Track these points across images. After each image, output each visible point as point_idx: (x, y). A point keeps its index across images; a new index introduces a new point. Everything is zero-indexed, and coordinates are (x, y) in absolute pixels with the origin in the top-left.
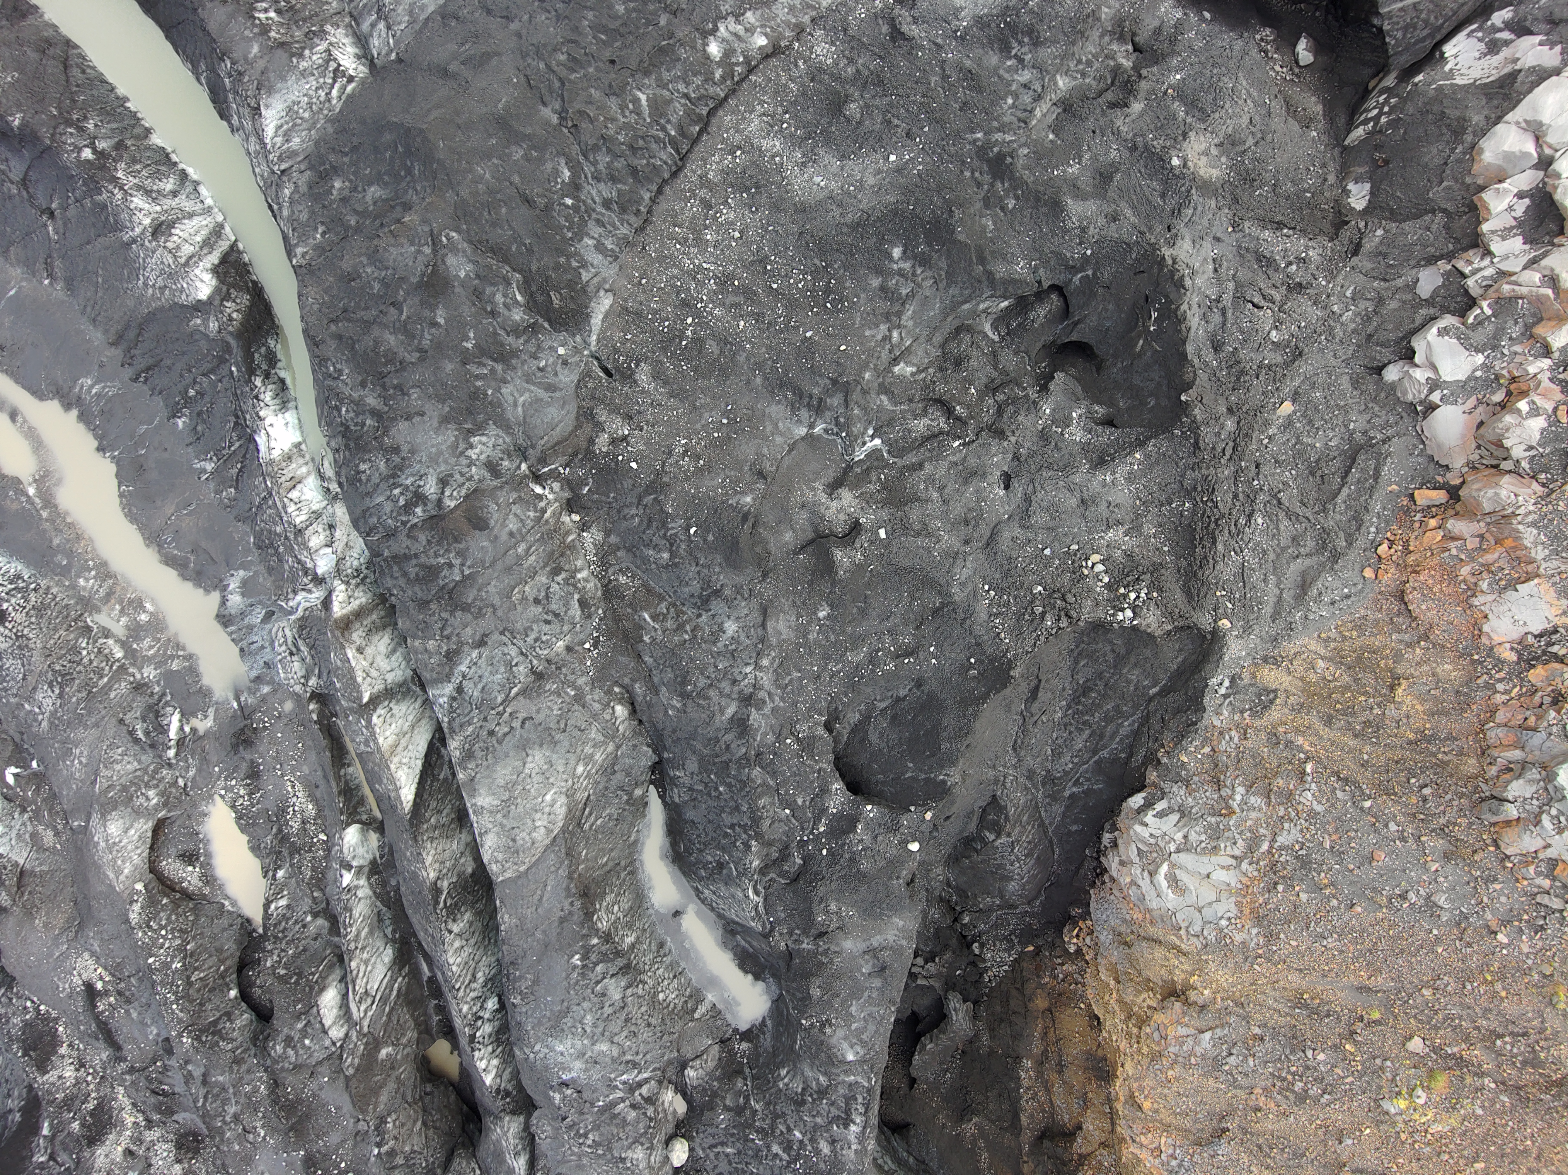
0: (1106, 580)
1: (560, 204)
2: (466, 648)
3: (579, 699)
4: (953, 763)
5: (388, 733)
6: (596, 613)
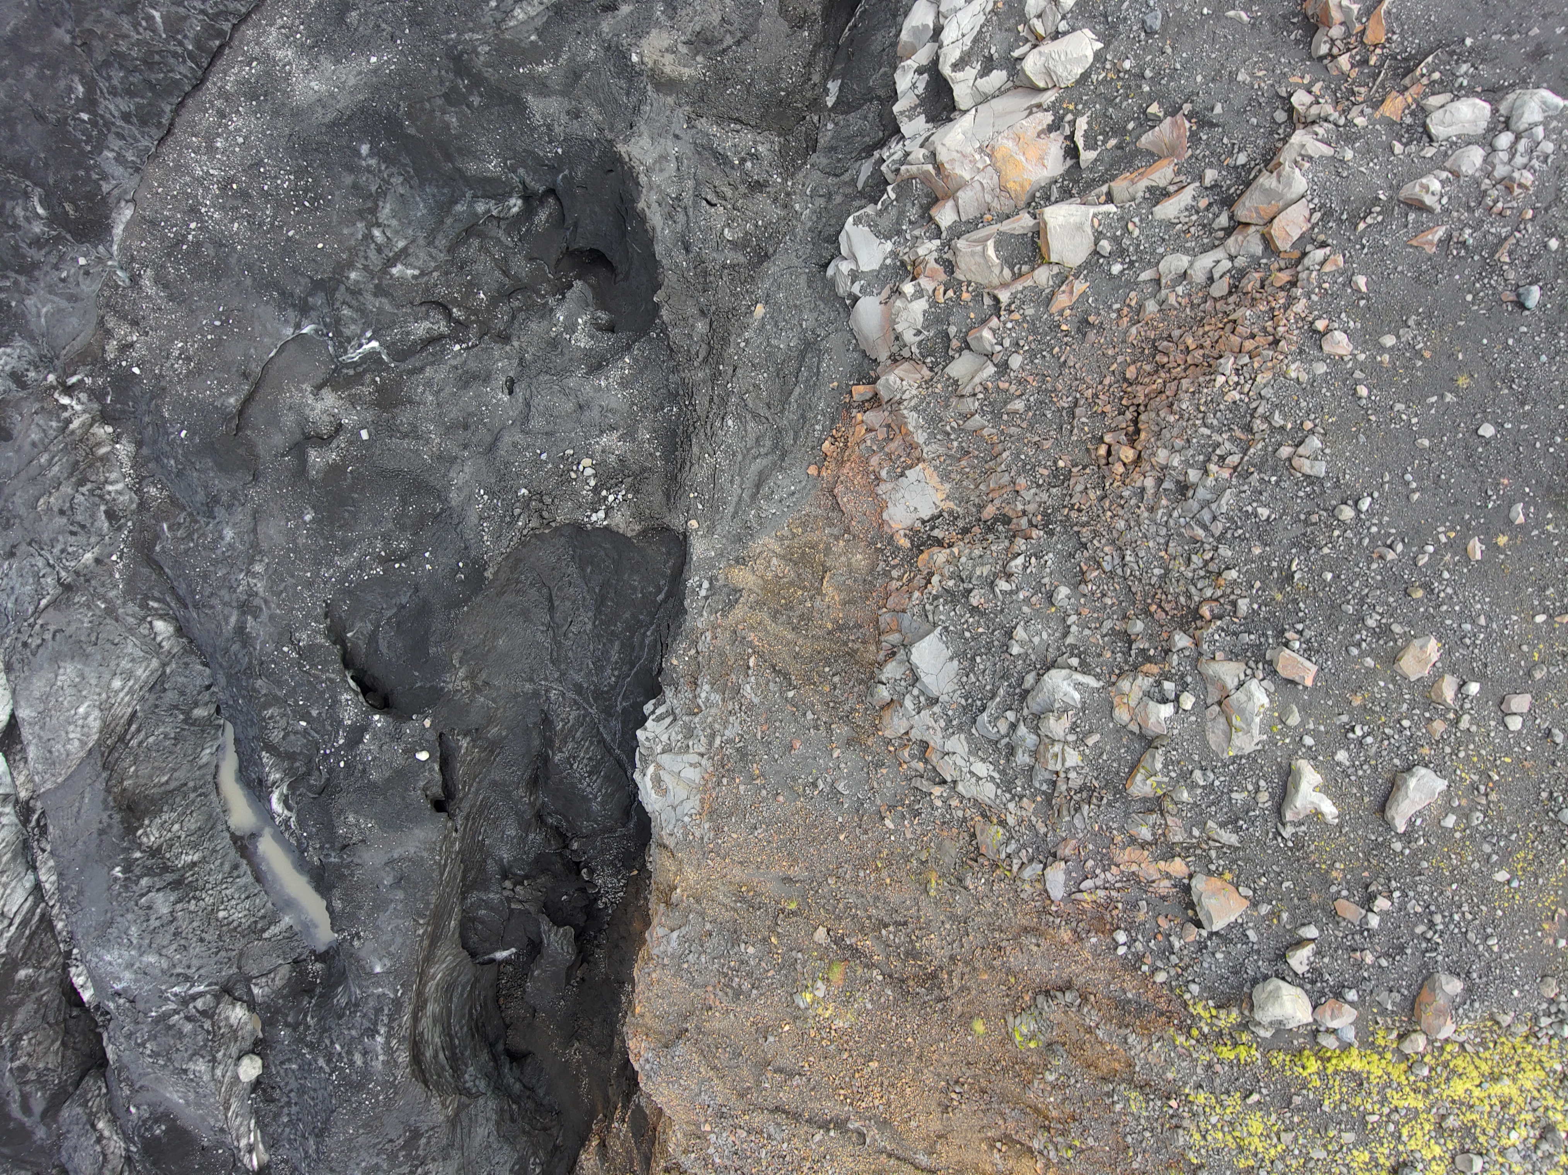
0: (593, 483)
1: (74, 119)
3: (110, 611)
4: (449, 667)
6: (125, 525)
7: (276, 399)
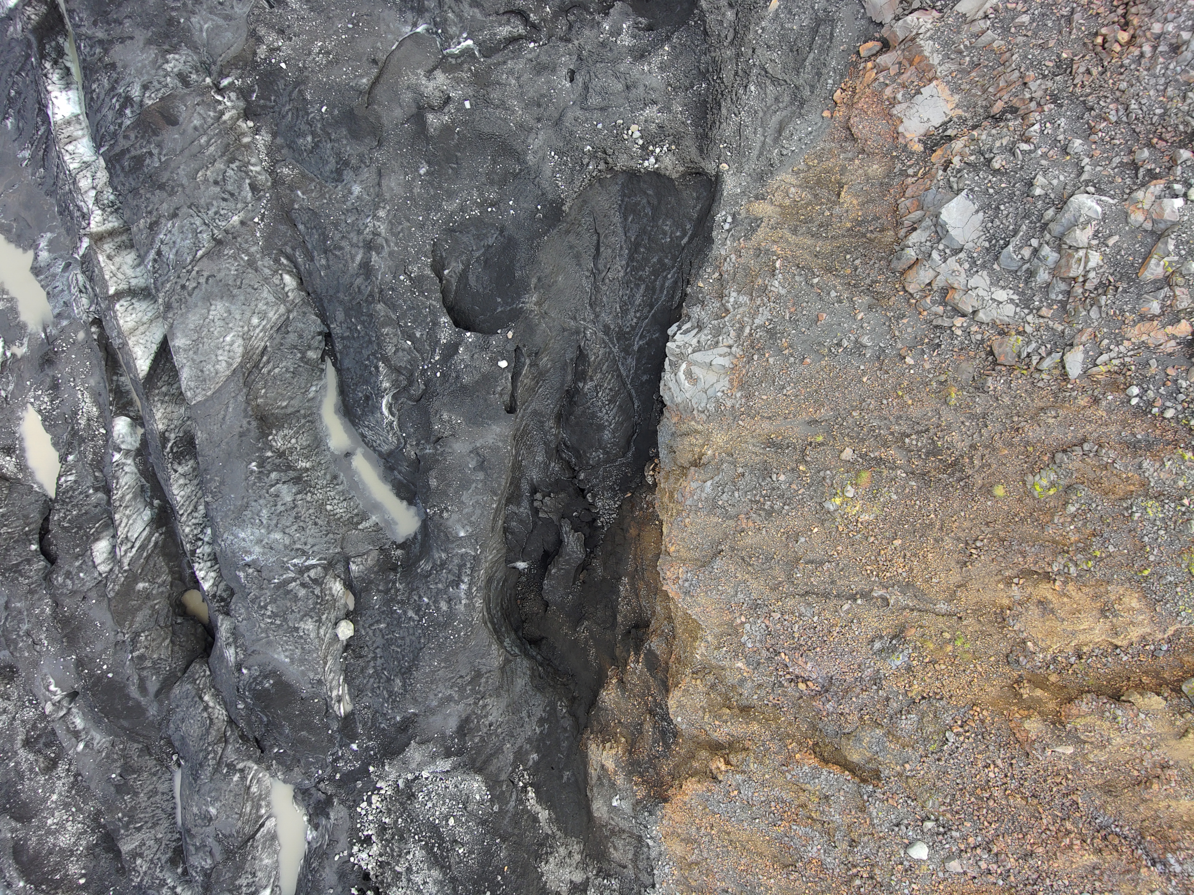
0: (640, 142)
2: (163, 220)
3: (251, 263)
4: (526, 289)
5: (128, 319)
6: (264, 196)
7: (397, 83)
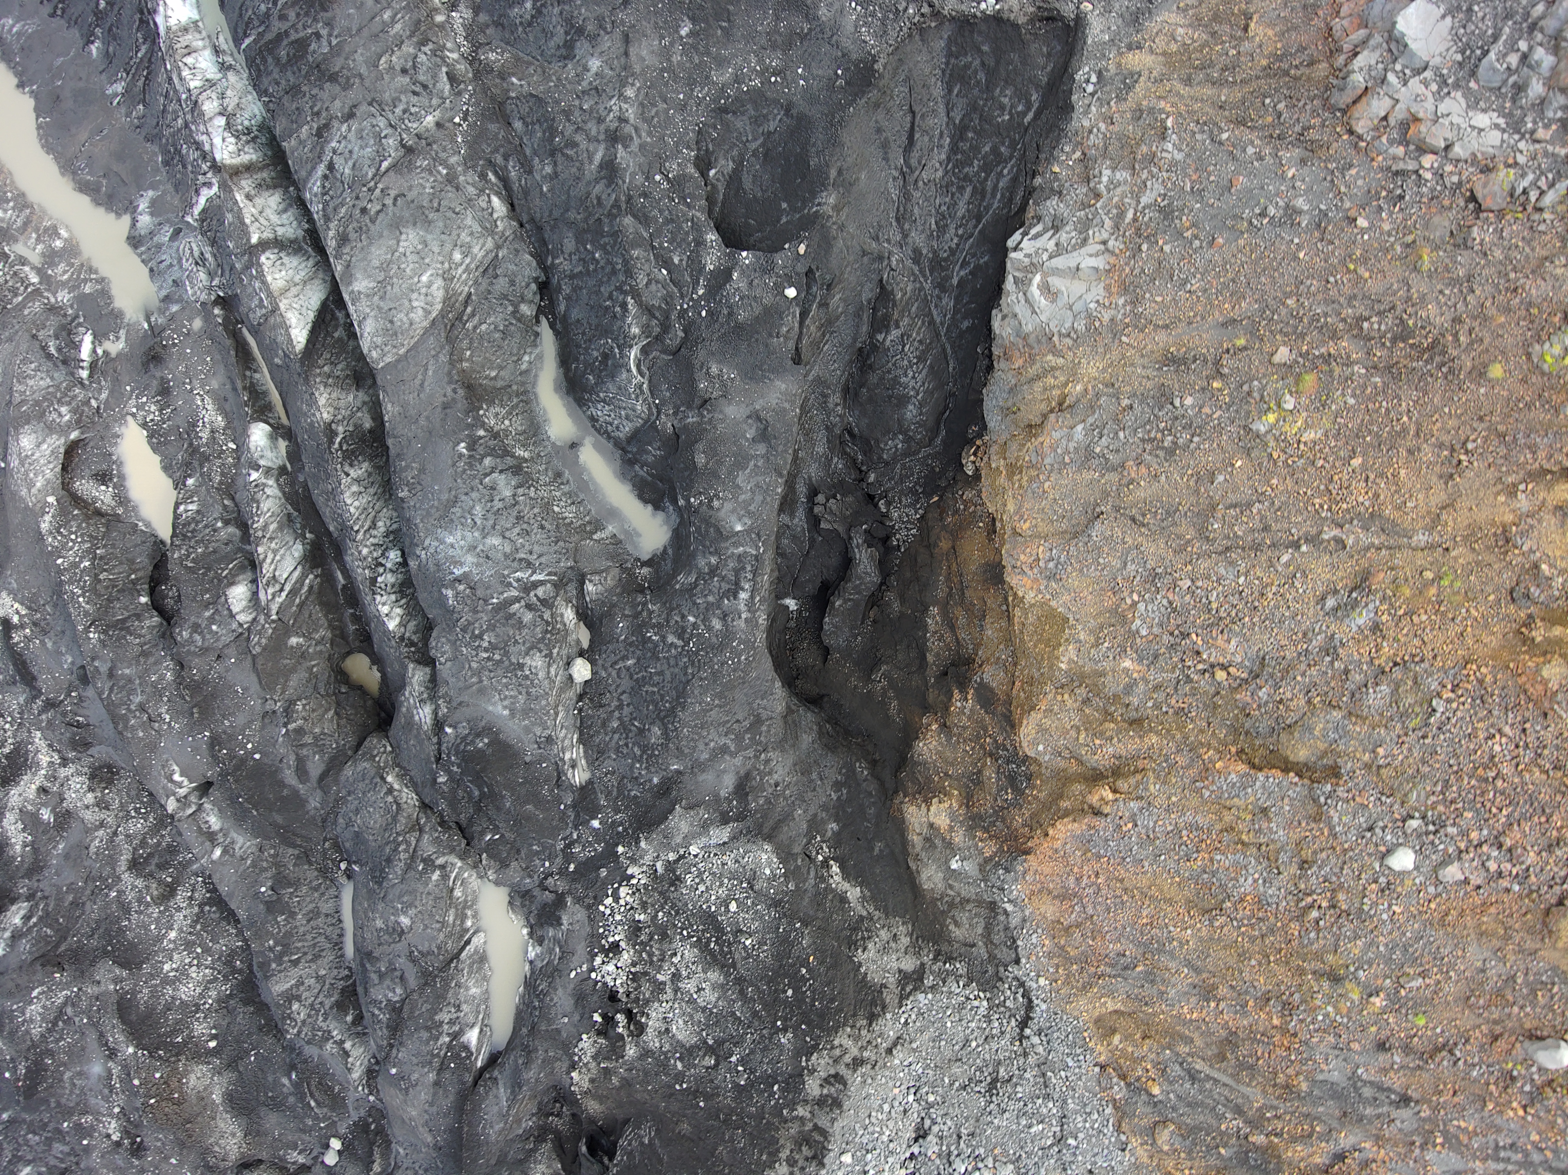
2: (335, 124)
3: (451, 179)
4: (823, 185)
5: (277, 276)
6: (466, 90)
